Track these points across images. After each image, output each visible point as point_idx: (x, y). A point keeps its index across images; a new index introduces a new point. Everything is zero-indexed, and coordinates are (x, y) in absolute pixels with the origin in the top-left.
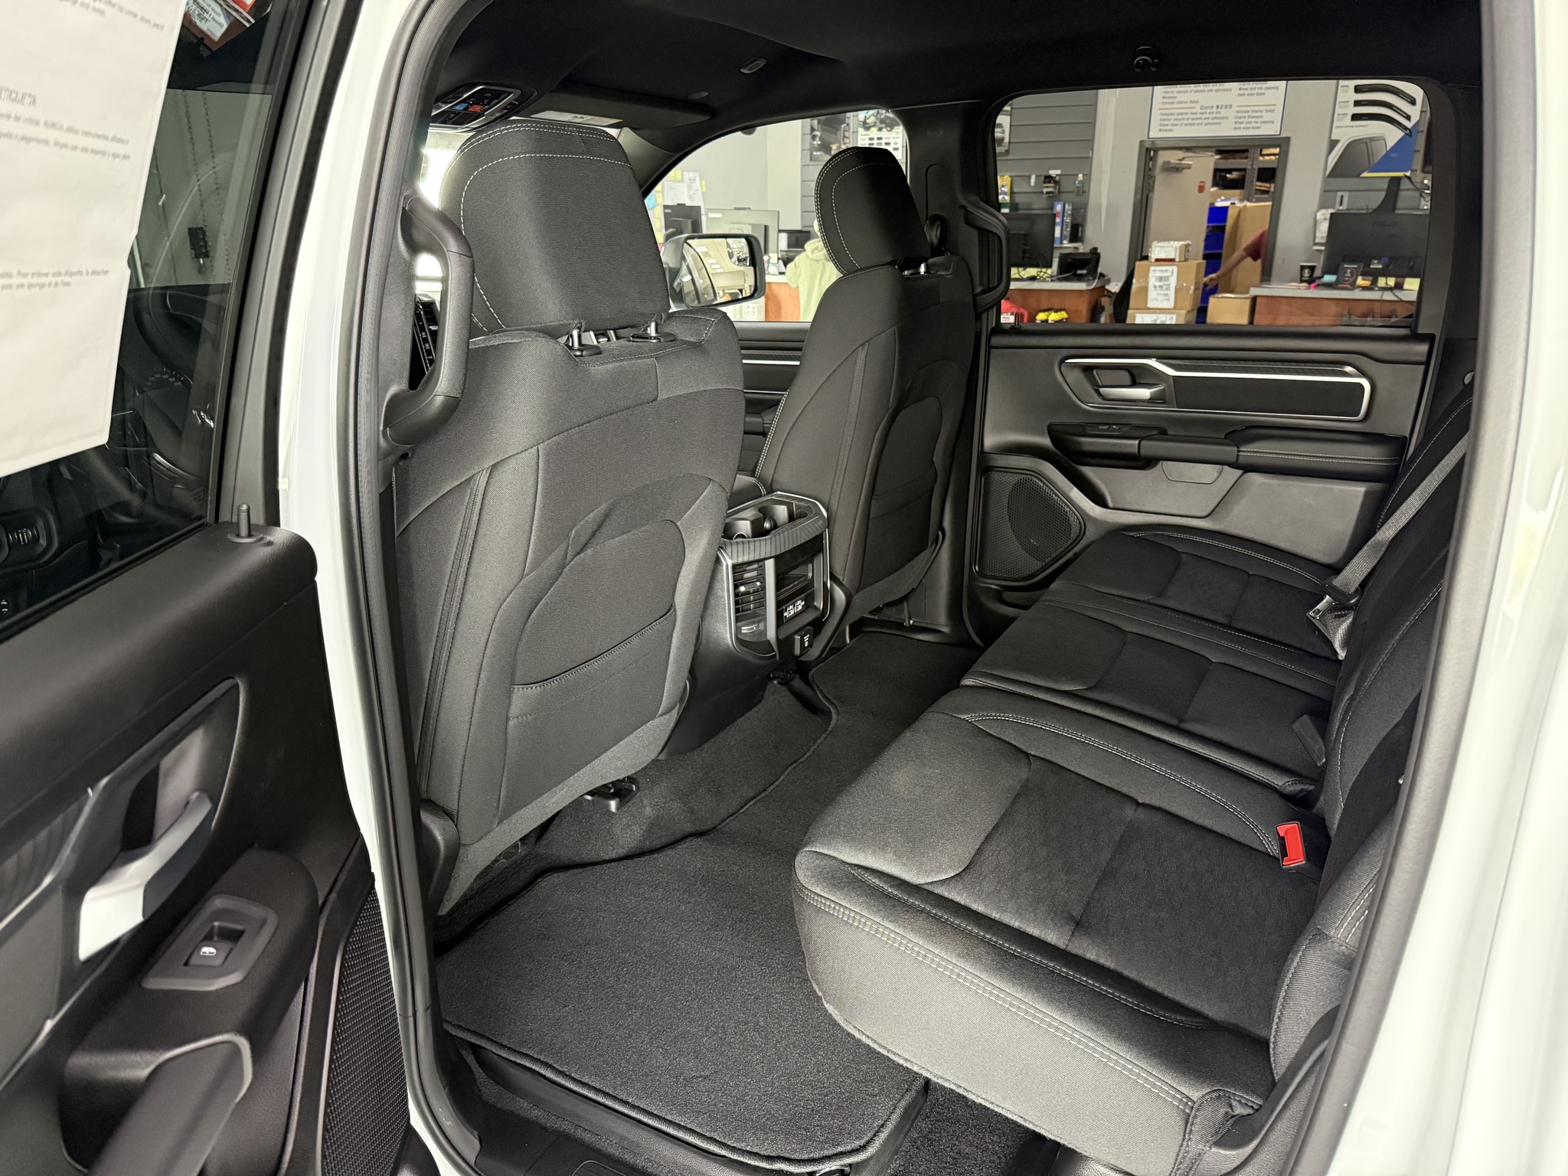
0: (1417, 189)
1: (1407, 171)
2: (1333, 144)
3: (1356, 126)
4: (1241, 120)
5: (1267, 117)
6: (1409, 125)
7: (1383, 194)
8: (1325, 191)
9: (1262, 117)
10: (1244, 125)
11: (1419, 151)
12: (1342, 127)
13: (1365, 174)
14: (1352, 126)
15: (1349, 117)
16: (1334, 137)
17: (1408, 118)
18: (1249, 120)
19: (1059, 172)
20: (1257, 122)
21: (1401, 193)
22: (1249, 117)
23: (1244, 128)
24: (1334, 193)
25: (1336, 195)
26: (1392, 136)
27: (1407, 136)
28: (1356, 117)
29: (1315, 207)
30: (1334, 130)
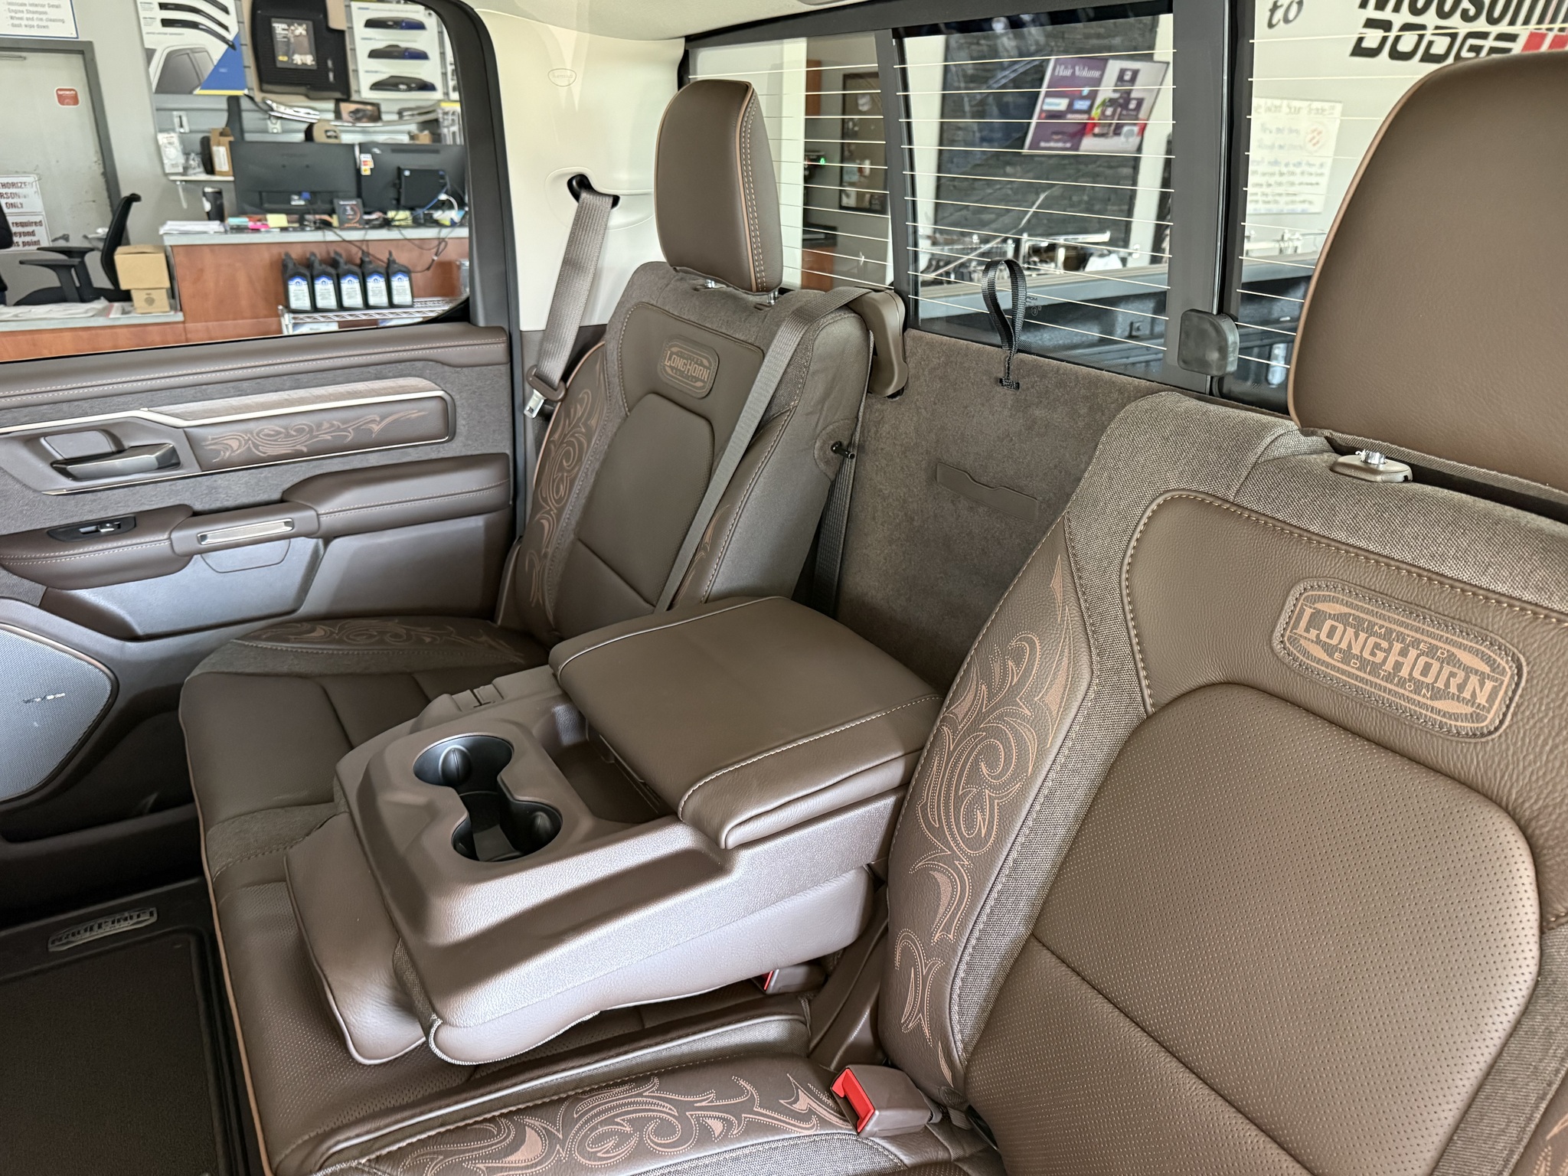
0: (261, 110)
1: (242, 89)
2: (149, 54)
3: (171, 34)
4: (19, 15)
5: (53, 13)
6: (230, 37)
7: (225, 116)
8: (157, 110)
9: (45, 13)
10: (26, 22)
11: (249, 67)
12: (153, 33)
13: (198, 91)
14: (166, 34)
15: (159, 24)
16: (148, 46)
17: (226, 28)
18: (30, 16)
20: (41, 20)
21: (245, 115)
22: (28, 12)
23: (26, 26)
24: (168, 113)
25: (172, 117)
26: (218, 50)
27: (231, 50)
28: (166, 23)
29: (152, 131)
30: (145, 36)
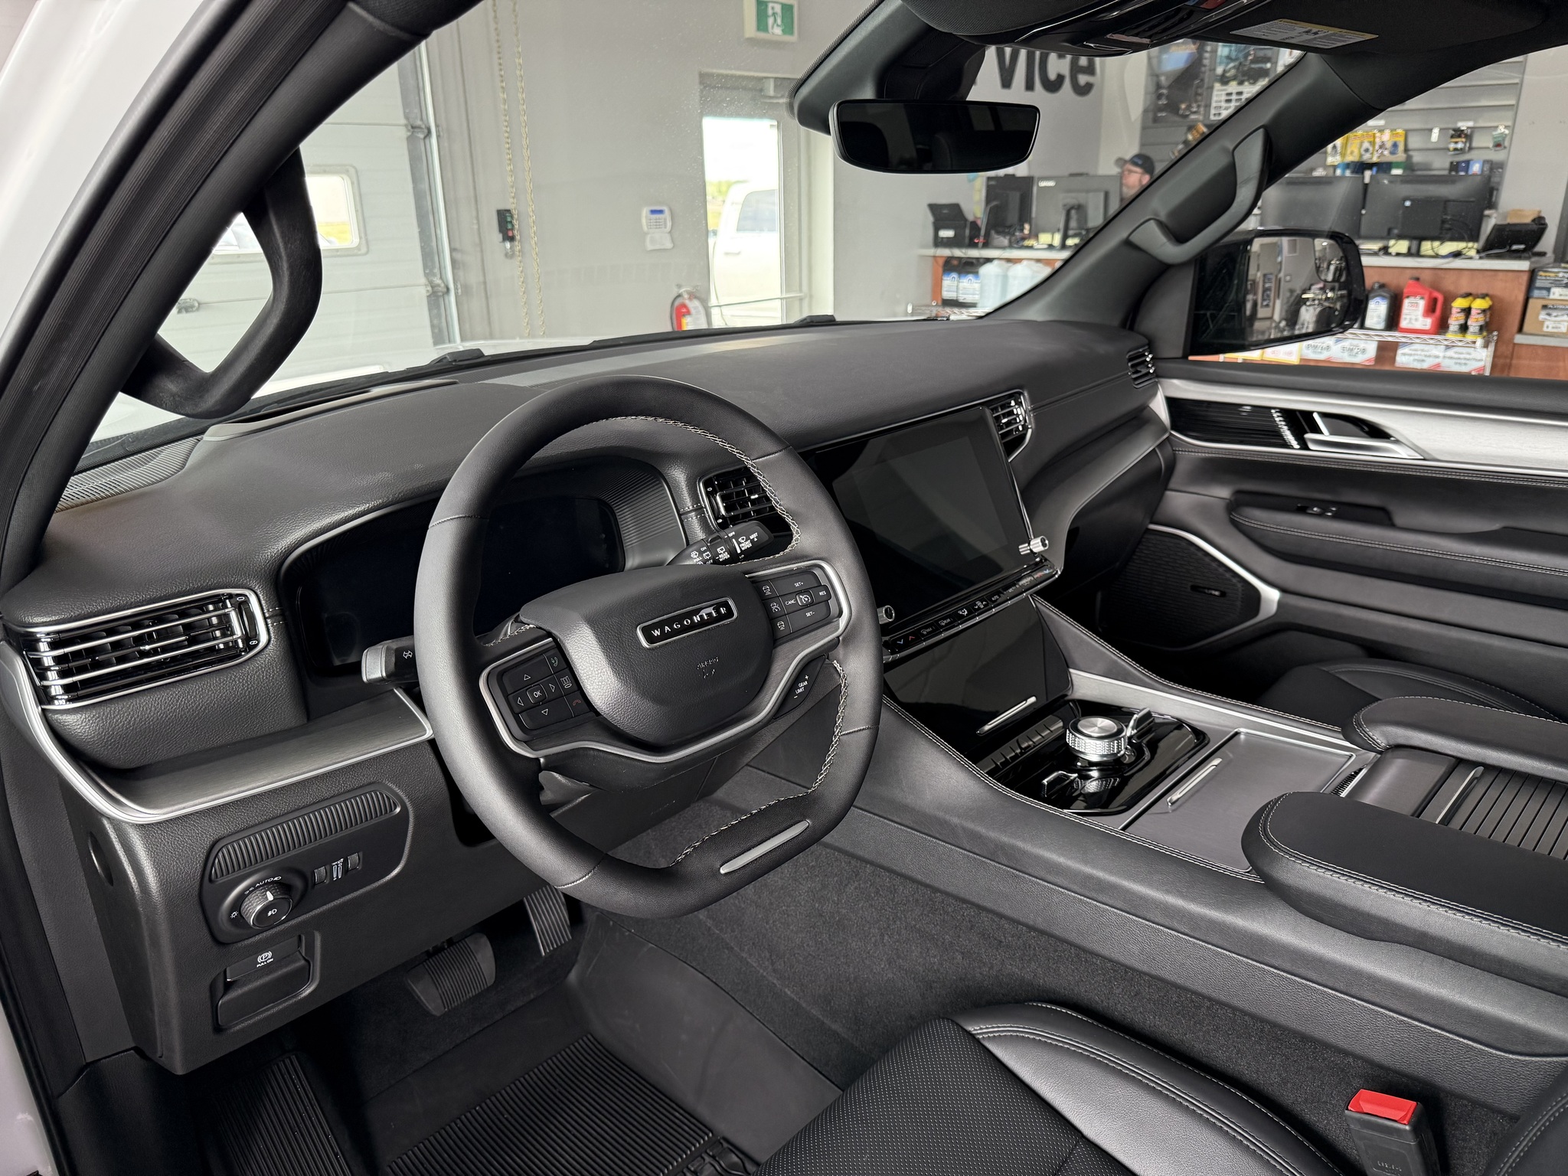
19: (1471, 124)
